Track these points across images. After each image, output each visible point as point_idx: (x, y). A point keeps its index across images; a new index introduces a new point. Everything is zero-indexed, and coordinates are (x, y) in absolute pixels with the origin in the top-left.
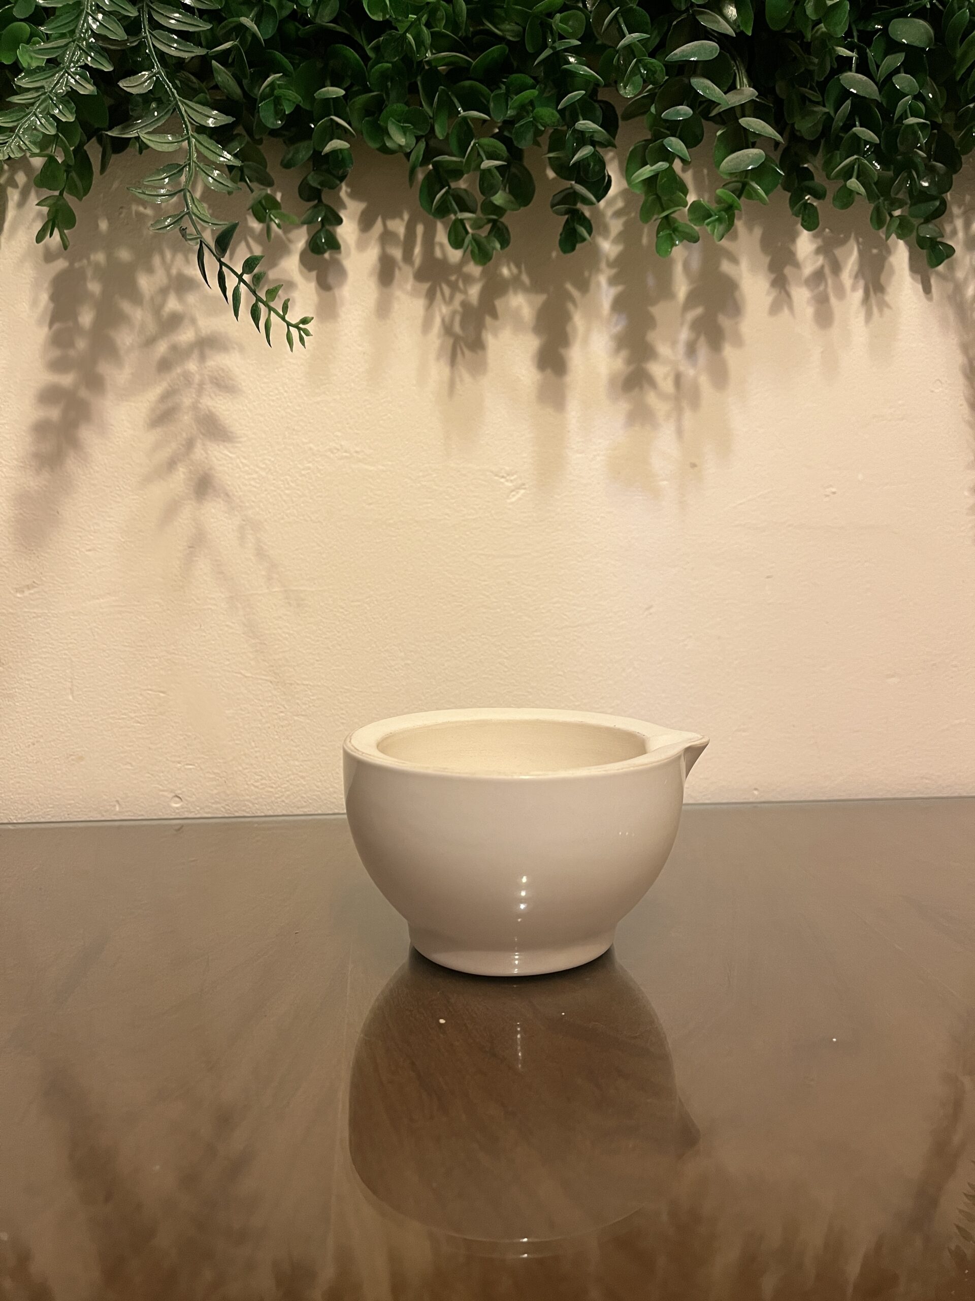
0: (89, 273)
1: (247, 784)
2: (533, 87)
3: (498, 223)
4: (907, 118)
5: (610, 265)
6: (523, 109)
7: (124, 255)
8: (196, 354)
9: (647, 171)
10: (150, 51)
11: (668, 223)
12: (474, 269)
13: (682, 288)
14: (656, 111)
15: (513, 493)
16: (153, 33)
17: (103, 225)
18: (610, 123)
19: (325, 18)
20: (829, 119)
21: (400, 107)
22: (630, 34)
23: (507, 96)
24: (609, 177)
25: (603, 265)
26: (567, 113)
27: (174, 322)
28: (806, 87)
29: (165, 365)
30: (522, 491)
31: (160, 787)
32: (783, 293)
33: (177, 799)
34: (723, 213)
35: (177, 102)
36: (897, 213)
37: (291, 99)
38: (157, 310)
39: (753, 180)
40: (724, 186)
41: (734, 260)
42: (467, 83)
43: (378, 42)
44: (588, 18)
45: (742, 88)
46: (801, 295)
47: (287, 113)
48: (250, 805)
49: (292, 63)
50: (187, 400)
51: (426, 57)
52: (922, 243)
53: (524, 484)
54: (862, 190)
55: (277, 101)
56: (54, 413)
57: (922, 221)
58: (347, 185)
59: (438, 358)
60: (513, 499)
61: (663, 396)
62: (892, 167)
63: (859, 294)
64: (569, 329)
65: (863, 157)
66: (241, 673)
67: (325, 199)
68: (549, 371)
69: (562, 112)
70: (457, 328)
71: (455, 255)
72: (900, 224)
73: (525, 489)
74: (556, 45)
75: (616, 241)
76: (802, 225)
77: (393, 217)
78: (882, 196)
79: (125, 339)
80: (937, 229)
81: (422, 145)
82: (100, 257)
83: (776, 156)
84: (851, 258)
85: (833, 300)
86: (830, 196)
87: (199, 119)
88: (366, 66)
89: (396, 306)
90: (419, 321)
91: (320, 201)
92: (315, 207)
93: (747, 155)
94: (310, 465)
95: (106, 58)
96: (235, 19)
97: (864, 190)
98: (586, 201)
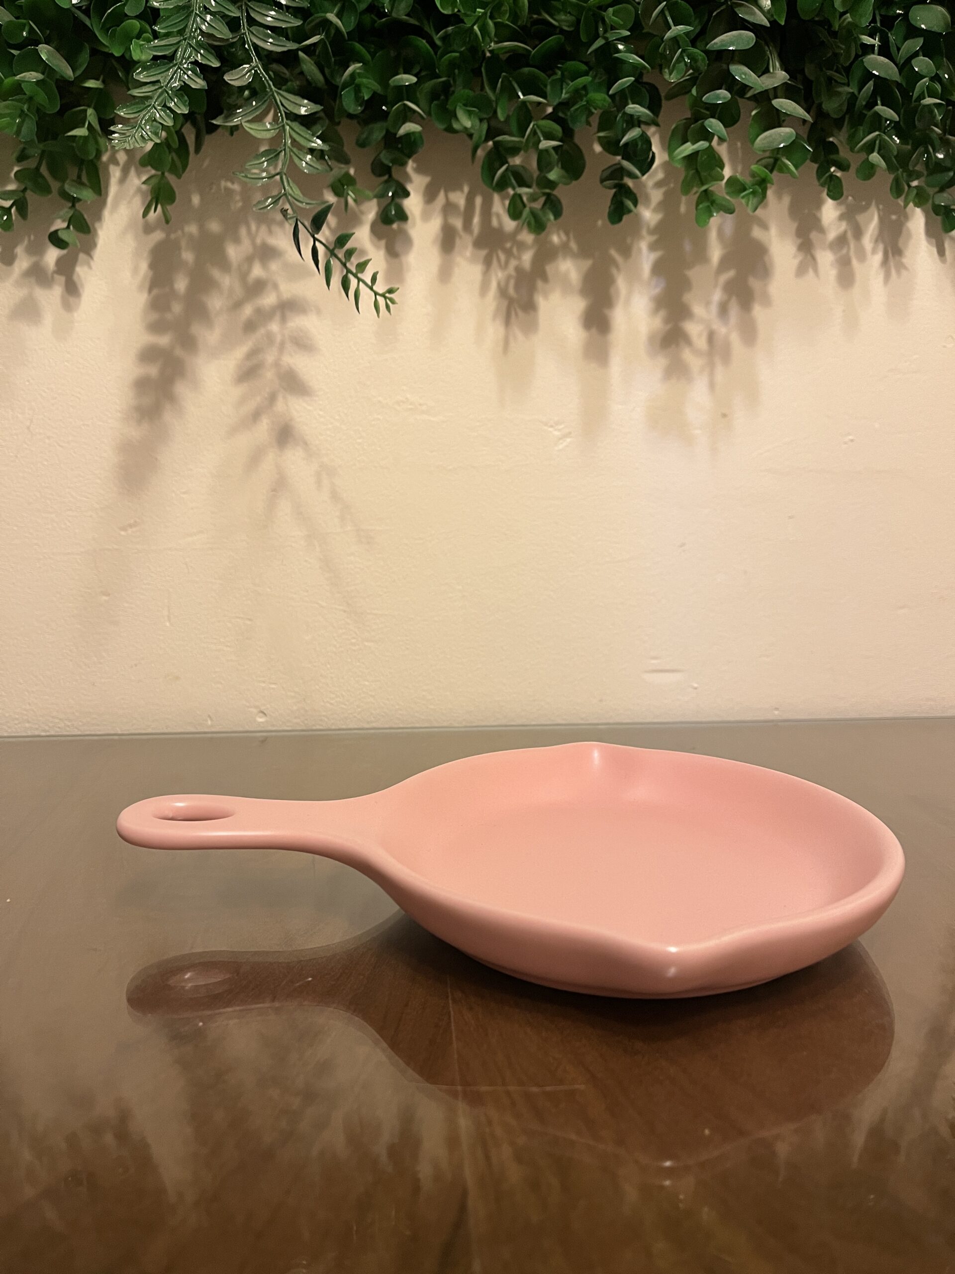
0: (183, 243)
1: (323, 701)
2: (586, 74)
3: (552, 197)
4: (924, 98)
5: (651, 232)
6: (578, 94)
7: (214, 227)
8: (277, 317)
9: (688, 148)
10: (249, 46)
11: (706, 196)
12: (527, 237)
13: (716, 253)
14: (697, 93)
15: (561, 441)
16: (251, 29)
17: (196, 200)
18: (655, 106)
19: (401, 12)
20: (853, 98)
21: (467, 92)
22: (675, 26)
23: (562, 81)
24: (653, 154)
25: (644, 232)
26: (617, 98)
27: (258, 287)
28: (832, 70)
29: (250, 327)
30: (568, 440)
31: (248, 704)
32: (809, 257)
33: (261, 714)
34: (757, 187)
35: (273, 93)
36: (915, 183)
37: (370, 86)
38: (243, 276)
39: (783, 155)
40: (758, 161)
41: (765, 226)
42: (526, 70)
43: (446, 32)
44: (636, 10)
45: (775, 72)
46: (826, 258)
47: (366, 98)
48: (326, 719)
49: (369, 52)
50: (270, 357)
51: (490, 46)
52: (937, 210)
53: (570, 433)
54: (883, 164)
55: (358, 89)
56: (153, 371)
57: (937, 189)
58: (414, 161)
59: (495, 317)
60: (561, 447)
61: (697, 353)
62: (910, 142)
63: (879, 257)
64: (612, 291)
65: (884, 133)
66: (317, 603)
67: (395, 174)
68: (594, 330)
69: (612, 97)
70: (511, 291)
71: (510, 225)
72: (917, 194)
73: (571, 437)
74: (608, 35)
75: (655, 210)
76: (828, 195)
77: (454, 189)
78: (901, 168)
79: (216, 303)
80: (950, 197)
81: (485, 126)
82: (192, 229)
83: (804, 132)
84: (872, 223)
85: (855, 262)
86: (853, 169)
87: (291, 108)
88: (436, 53)
89: (456, 271)
90: (477, 285)
91: (390, 176)
92: (386, 182)
93: (780, 134)
94: (379, 417)
95: (214, 55)
96: (323, 15)
97: (884, 164)
98: (632, 176)
